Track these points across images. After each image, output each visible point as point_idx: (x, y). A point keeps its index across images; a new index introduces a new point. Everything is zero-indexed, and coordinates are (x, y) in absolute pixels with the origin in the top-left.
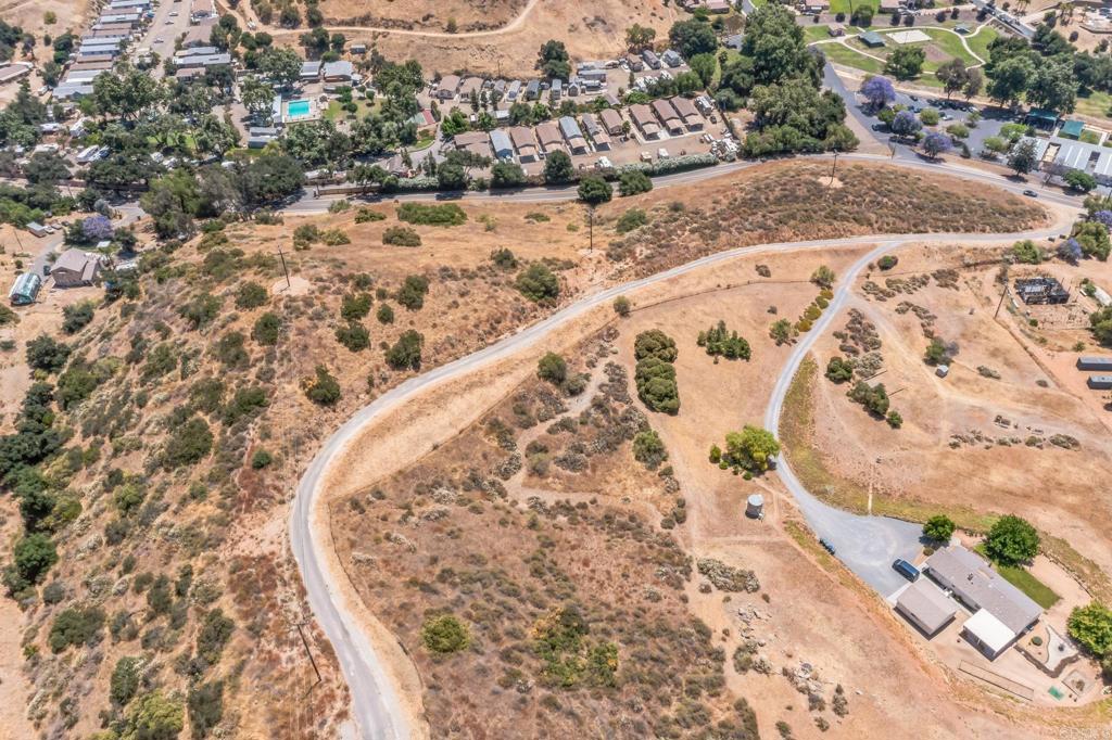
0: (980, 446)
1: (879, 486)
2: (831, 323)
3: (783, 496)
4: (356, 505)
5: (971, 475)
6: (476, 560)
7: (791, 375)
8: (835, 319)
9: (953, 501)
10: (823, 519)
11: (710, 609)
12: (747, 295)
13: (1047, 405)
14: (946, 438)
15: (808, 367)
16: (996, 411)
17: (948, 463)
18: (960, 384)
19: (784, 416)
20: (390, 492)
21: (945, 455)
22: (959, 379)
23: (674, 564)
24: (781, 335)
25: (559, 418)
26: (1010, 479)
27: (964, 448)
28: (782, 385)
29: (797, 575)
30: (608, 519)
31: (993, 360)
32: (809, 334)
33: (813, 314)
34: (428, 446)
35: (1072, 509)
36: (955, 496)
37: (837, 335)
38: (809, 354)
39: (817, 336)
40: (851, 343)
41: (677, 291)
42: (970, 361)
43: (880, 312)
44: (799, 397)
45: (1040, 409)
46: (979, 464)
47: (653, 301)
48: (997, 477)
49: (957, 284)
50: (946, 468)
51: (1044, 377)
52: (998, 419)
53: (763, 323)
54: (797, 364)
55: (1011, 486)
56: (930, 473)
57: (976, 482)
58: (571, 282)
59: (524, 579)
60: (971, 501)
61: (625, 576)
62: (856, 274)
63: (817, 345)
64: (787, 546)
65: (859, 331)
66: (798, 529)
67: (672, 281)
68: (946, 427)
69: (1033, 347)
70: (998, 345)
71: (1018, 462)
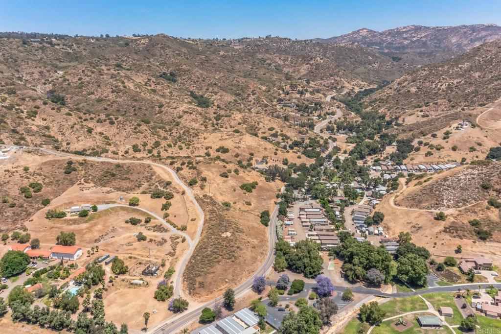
0: (110, 230)
1: (114, 214)
2: (166, 226)
3: (122, 204)
4: (149, 167)
5: (104, 224)
6: (132, 174)
7: (153, 215)
10: (113, 205)
12: (184, 214)
13: (109, 244)
14: (117, 228)
15: (154, 218)
16: (116, 238)
17: (109, 224)
18: (129, 237)
20: (151, 170)
21: (112, 224)
22: (131, 237)
23: (118, 189)
24: (166, 216)
25: (159, 186)
27: (111, 228)
28: (151, 214)
29: (105, 198)
31: (133, 248)
32: (165, 222)
33: (172, 224)
34: (160, 174)
35: (83, 230)
36: (102, 220)
37: (161, 225)
38: (158, 220)
39: (163, 222)
41: (188, 202)
42: (137, 244)
43: (165, 235)
44: (146, 214)
45: (110, 243)
46: (105, 227)
47: (185, 199)
48: (99, 227)
49: (169, 255)
52: (114, 237)
53: (172, 214)
54: (156, 217)
55: (96, 227)
56: (110, 221)
57: (101, 224)
58: (195, 188)
59: (125, 176)
60: (99, 221)
61: (119, 184)
62: (184, 236)
63: (160, 221)
64: (112, 200)
65: (159, 228)
66: (114, 202)
67: (192, 201)
68: (120, 230)
69: (130, 255)
70: (137, 250)
71: (100, 231)
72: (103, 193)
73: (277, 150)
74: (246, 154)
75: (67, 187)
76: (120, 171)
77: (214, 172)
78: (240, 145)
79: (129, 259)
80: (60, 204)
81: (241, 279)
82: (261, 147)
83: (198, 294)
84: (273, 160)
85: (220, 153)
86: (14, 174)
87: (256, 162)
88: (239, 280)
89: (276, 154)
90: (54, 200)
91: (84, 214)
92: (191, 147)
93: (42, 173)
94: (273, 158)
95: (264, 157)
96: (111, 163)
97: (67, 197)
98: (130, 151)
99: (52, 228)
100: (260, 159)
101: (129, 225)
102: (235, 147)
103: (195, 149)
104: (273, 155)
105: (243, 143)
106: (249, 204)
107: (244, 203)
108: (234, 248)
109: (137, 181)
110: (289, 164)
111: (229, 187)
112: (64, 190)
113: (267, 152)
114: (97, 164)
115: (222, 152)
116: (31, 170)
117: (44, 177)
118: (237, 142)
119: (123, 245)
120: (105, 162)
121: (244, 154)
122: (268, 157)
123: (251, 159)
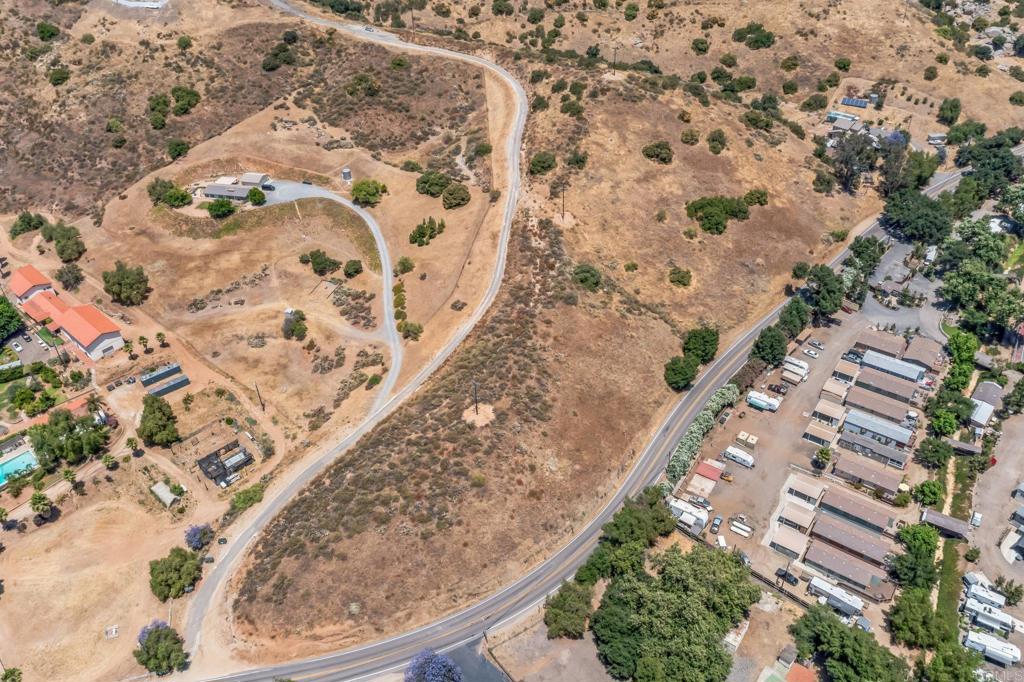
0: (250, 277)
1: (297, 221)
2: (382, 303)
3: (339, 192)
4: (477, 77)
5: (251, 253)
6: (422, 94)
7: (381, 253)
8: (382, 309)
9: (257, 232)
10: (314, 191)
11: (336, 133)
12: (450, 276)
13: (212, 327)
14: (272, 272)
15: (377, 266)
16: (244, 307)
17: (265, 253)
18: (274, 314)
19: (367, 228)
20: (478, 91)
21: (269, 258)
22: (276, 317)
23: (361, 140)
24: (405, 267)
25: (462, 153)
26: (228, 261)
27: (258, 271)
28: (382, 245)
29: (312, 162)
30: (403, 144)
31: (256, 356)
32: (391, 288)
33: (399, 303)
34: (490, 108)
35: (191, 258)
36: (256, 236)
37: (372, 296)
38: (381, 273)
39: (385, 286)
40: (361, 301)
41: (485, 234)
42: (274, 346)
43: (355, 339)
44: (368, 244)
45: (216, 322)
46: (248, 262)
47: (487, 220)
48: (235, 258)
49: (307, 421)
50: (266, 249)
51: (216, 361)
52: (242, 303)
53: (422, 266)
54: (383, 262)
55: (227, 257)
56: (273, 244)
57: (246, 249)
58: (536, 186)
59: (401, 98)
60: (247, 237)
61: (373, 123)
62: (394, 359)
63: (381, 282)
64: (324, 172)
65: (359, 310)
66: (324, 182)
67: (495, 236)
68: (275, 282)
69: (227, 383)
70: (256, 371)
71: (224, 274)
72: (318, 144)
73: (942, 60)
74: (824, 62)
75: (249, 112)
76: (396, 79)
77: (631, 137)
78: (820, 24)
79: (213, 398)
80: (204, 161)
81: (409, 616)
82: (888, 42)
83: (252, 622)
84: (909, 99)
85: (742, 45)
86: (156, 55)
87: (850, 95)
88: (397, 620)
89: (931, 74)
90: (201, 146)
91: (222, 210)
92: (661, 13)
93: (216, 60)
94: (911, 91)
95: (882, 81)
96: (387, 52)
97: (232, 141)
98: (483, 9)
99: (143, 233)
100: (864, 85)
101: (308, 270)
102: (800, 32)
103: (671, 21)
104: (919, 79)
105: (835, 17)
106: (681, 279)
107: (669, 270)
108: (463, 482)
109: (423, 119)
110: (960, 121)
111: (649, 201)
112: (238, 118)
113: (901, 65)
114: (352, 50)
115: (749, 45)
116: (195, 49)
117: (214, 73)
118: (816, 10)
119: (242, 338)
120: (372, 45)
121: (819, 59)
122: (896, 82)
123: (834, 82)
